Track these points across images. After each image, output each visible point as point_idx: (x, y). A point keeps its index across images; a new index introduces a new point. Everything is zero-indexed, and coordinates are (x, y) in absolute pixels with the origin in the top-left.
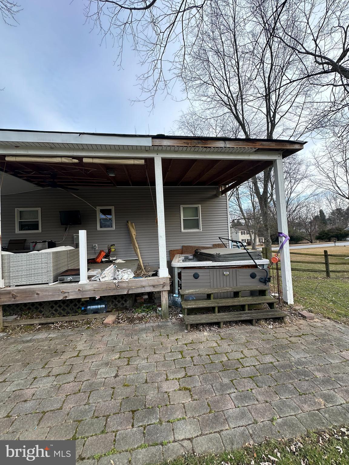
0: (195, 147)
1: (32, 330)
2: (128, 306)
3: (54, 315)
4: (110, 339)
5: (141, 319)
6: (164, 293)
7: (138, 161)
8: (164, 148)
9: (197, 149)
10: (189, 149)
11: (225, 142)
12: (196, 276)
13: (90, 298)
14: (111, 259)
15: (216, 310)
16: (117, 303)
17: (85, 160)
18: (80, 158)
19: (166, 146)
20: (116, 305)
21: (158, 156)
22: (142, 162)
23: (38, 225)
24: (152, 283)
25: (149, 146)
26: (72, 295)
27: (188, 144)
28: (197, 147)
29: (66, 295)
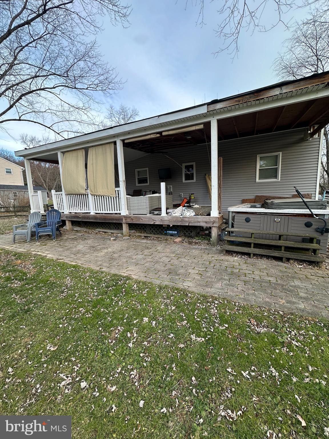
0: (246, 102)
1: (140, 238)
2: (193, 235)
3: (151, 233)
4: (174, 248)
5: (196, 243)
6: (214, 228)
7: (198, 126)
8: (218, 111)
9: (249, 104)
10: (241, 106)
11: (281, 88)
12: (248, 220)
13: (167, 225)
14: (191, 204)
15: (252, 245)
16: (186, 232)
17: (164, 134)
18: (160, 133)
19: (219, 109)
20: (185, 234)
21: (214, 118)
22: (202, 127)
23: (147, 179)
24: (205, 220)
25: (206, 113)
26: (158, 222)
27: (239, 102)
28: (248, 102)
29: (155, 221)
